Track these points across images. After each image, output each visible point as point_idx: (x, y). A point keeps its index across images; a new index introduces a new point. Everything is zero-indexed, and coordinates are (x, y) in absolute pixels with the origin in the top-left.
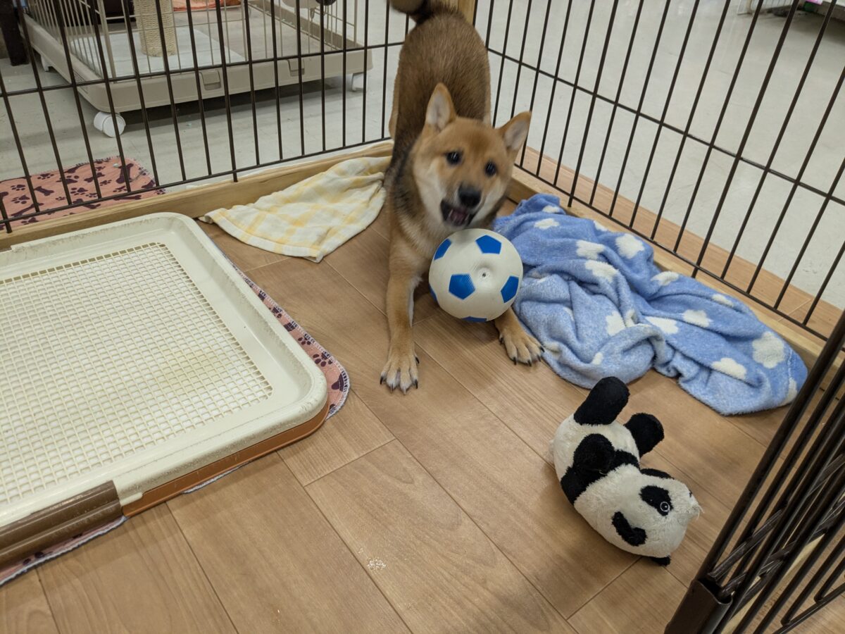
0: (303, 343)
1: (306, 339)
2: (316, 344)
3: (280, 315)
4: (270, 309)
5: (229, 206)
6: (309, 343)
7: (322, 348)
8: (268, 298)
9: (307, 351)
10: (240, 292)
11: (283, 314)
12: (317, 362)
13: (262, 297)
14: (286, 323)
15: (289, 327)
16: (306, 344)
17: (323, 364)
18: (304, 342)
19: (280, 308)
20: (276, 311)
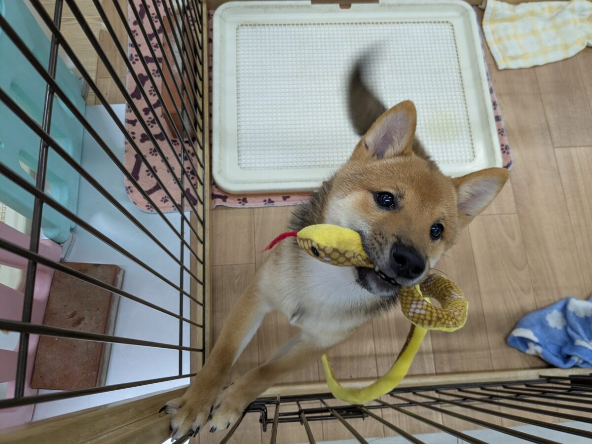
0: (499, 133)
2: (505, 138)
3: (496, 108)
4: (492, 101)
6: (502, 135)
7: (508, 142)
8: (494, 94)
9: (500, 139)
11: (498, 109)
12: (502, 149)
13: (491, 91)
14: (497, 115)
15: (498, 119)
17: (504, 152)
18: (501, 132)
19: (497, 103)
20: (494, 104)
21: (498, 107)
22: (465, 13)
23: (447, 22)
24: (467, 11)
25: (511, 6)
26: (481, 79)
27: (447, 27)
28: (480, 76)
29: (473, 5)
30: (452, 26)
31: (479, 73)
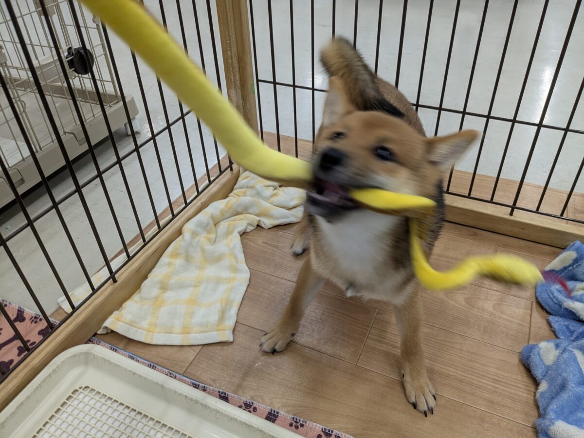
1: (296, 422)
2: (309, 424)
3: (255, 409)
4: (240, 407)
5: (119, 305)
6: (302, 425)
7: (318, 425)
8: (231, 396)
10: (209, 408)
11: (257, 406)
13: (224, 398)
14: (266, 414)
15: (272, 417)
16: (300, 428)
19: (249, 400)
20: (248, 406)
21: (256, 404)
22: (88, 360)
23: (75, 391)
24: (87, 354)
25: (136, 297)
26: (196, 402)
27: (81, 396)
28: (191, 399)
29: (89, 341)
30: (87, 387)
31: (186, 397)
